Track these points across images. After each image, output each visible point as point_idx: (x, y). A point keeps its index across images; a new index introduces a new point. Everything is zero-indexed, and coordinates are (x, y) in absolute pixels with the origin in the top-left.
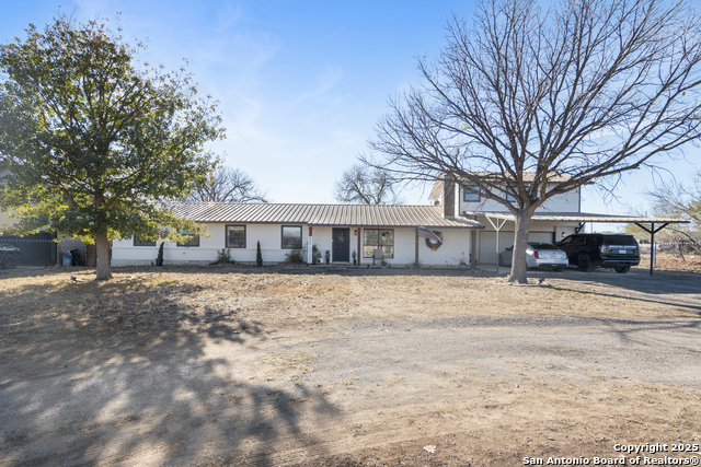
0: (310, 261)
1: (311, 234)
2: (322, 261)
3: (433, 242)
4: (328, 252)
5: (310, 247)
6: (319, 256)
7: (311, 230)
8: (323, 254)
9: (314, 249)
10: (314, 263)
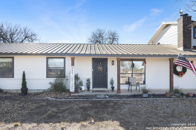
0: (72, 89)
1: (73, 64)
2: (84, 88)
3: (179, 69)
4: (88, 80)
5: (72, 76)
6: (81, 84)
7: (73, 60)
8: (84, 82)
9: (77, 78)
10: (76, 91)
